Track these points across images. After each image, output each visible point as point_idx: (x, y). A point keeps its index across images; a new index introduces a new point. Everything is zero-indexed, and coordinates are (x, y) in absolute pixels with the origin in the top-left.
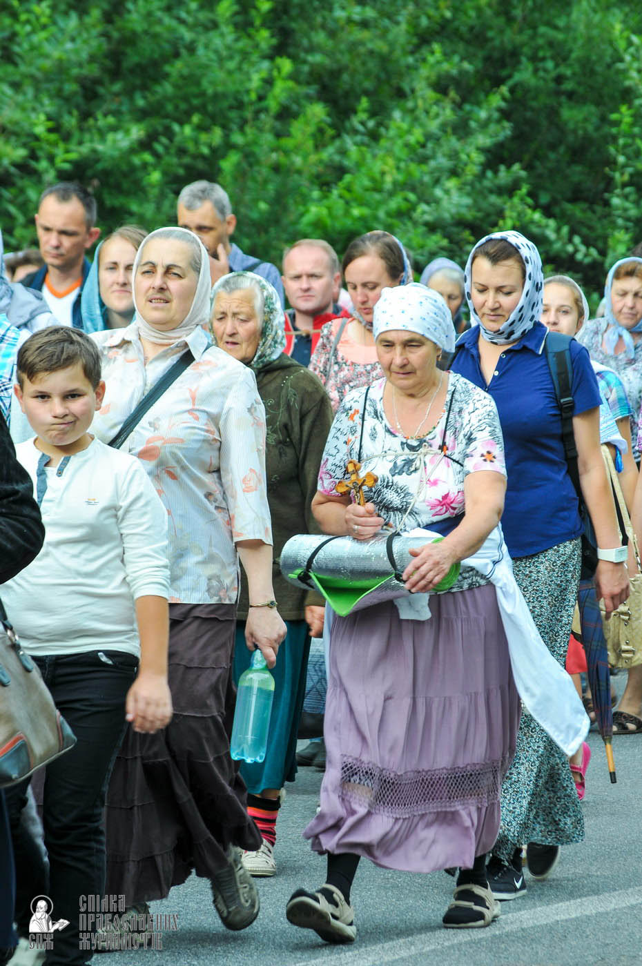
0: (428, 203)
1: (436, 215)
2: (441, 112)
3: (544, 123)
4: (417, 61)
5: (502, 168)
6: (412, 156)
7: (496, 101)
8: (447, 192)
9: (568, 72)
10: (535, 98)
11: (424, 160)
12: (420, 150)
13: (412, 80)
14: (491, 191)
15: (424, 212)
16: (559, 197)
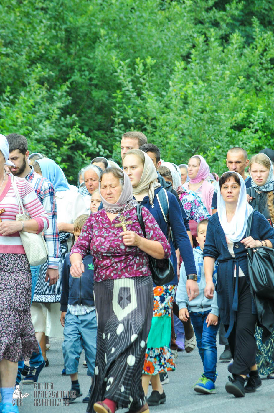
0: (37, 131)
1: (40, 136)
2: (41, 92)
3: (85, 97)
4: (30, 71)
5: (68, 116)
6: (29, 111)
7: (65, 88)
8: (45, 126)
9: (95, 76)
10: (81, 87)
11: (35, 113)
12: (33, 109)
13: (28, 79)
14: (64, 126)
15: (35, 135)
16: (92, 128)
